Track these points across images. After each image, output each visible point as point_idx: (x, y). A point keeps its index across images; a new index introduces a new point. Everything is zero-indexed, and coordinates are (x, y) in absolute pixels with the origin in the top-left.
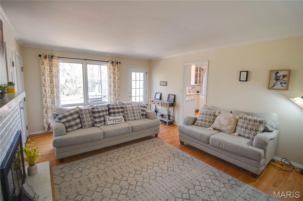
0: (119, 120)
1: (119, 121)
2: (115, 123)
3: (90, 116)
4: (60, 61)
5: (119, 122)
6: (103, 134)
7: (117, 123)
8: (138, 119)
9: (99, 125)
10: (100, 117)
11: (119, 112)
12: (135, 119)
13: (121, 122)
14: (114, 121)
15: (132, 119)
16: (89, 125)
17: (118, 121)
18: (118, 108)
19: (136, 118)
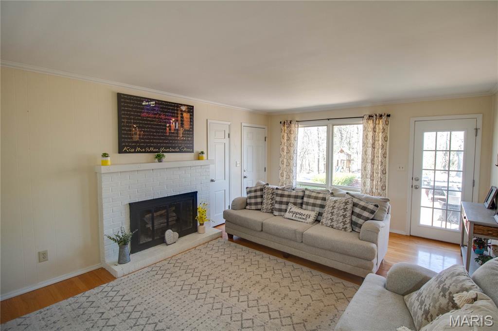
0: (303, 217)
1: (301, 218)
2: (293, 218)
3: (271, 198)
4: (299, 126)
5: (301, 220)
6: (260, 224)
7: (297, 221)
8: (338, 228)
9: (277, 214)
10: (281, 203)
11: (314, 205)
12: (332, 227)
13: (303, 221)
14: (294, 215)
15: (327, 224)
16: (267, 209)
17: (298, 218)
18: (316, 198)
19: (335, 224)
